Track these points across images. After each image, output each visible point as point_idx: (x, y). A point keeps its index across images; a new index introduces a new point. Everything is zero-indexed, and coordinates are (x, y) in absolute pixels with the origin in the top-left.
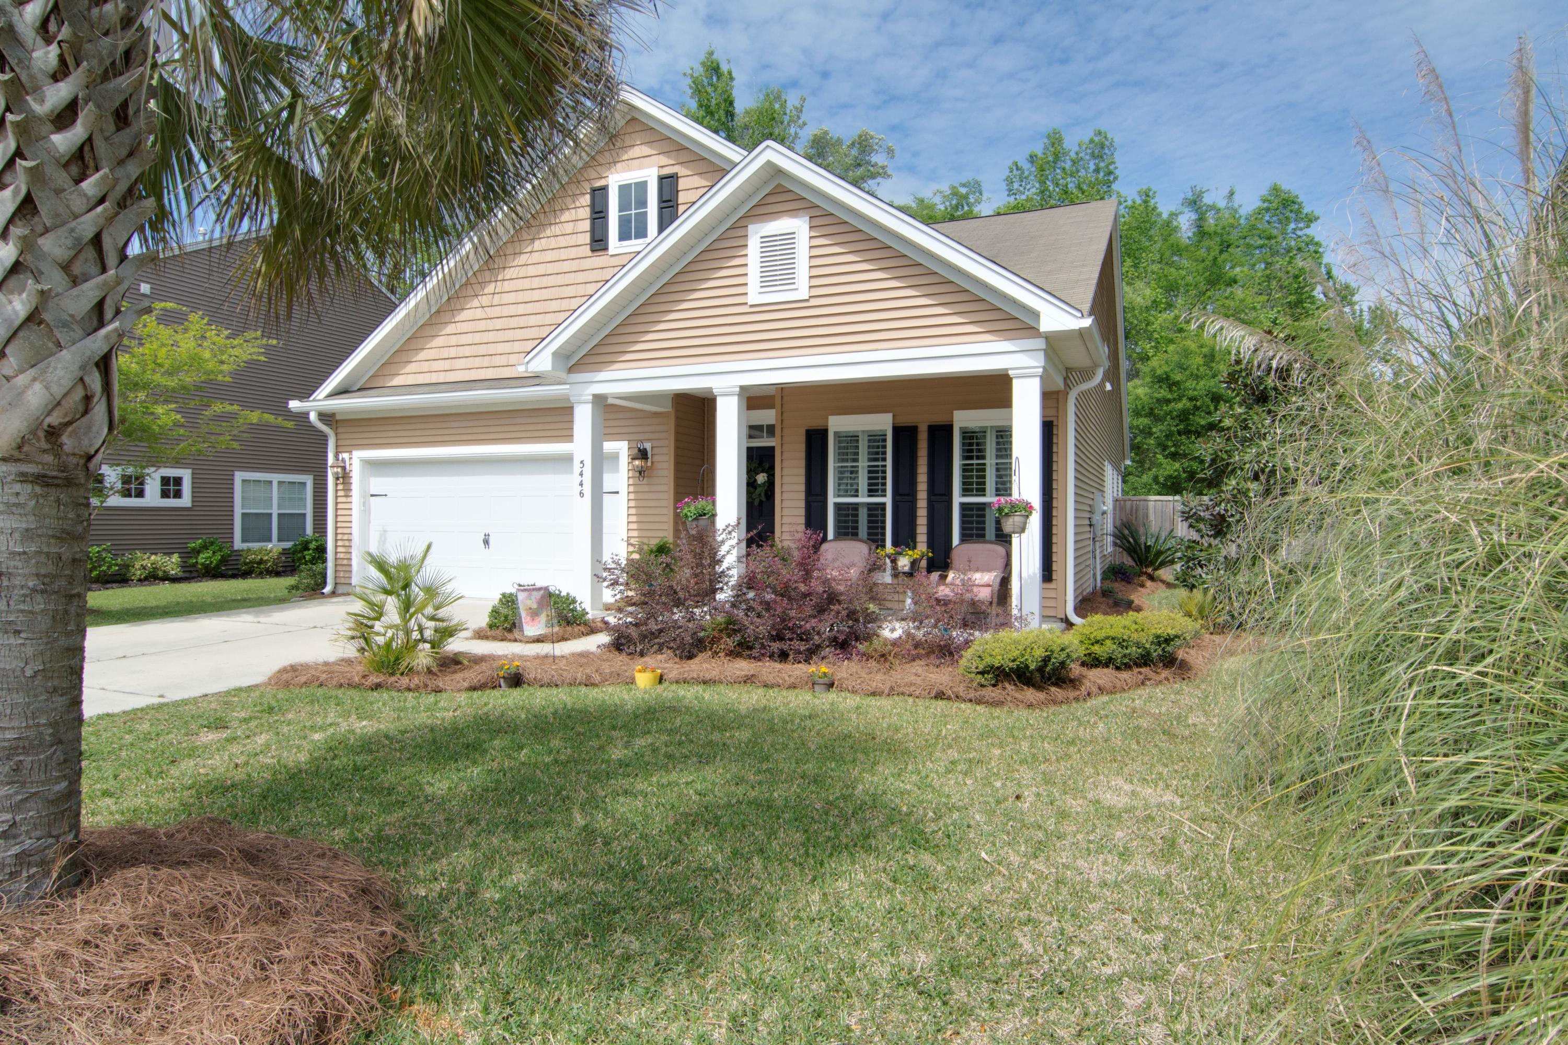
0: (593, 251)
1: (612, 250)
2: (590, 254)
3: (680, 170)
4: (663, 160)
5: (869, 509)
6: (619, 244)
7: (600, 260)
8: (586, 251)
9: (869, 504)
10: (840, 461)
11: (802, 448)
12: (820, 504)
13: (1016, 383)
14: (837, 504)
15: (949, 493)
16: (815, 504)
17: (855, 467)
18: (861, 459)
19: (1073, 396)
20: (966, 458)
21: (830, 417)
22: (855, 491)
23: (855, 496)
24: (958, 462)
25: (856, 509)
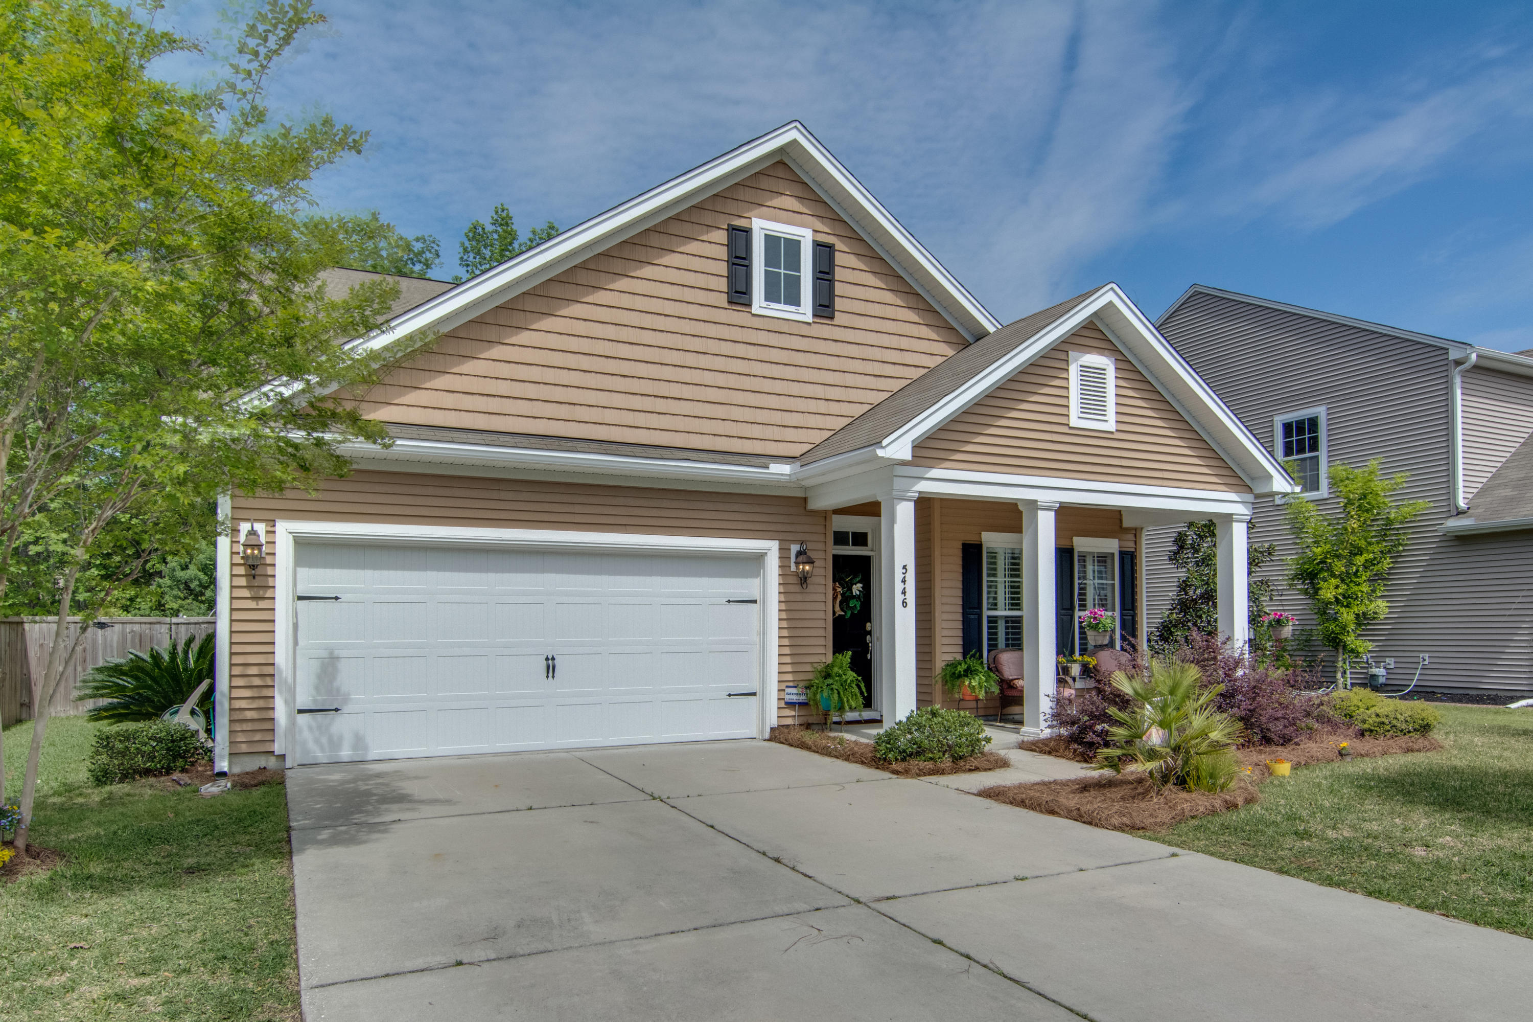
0: (730, 302)
1: (755, 309)
2: (726, 305)
3: (839, 245)
4: (820, 226)
5: (1007, 622)
6: (764, 304)
7: (736, 316)
8: (723, 300)
9: (1006, 617)
10: (989, 575)
11: (959, 561)
12: (976, 617)
13: (1235, 525)
14: (988, 617)
15: (1072, 608)
16: (972, 617)
17: (996, 582)
18: (999, 575)
19: (1145, 533)
20: (1079, 578)
21: (983, 533)
22: (996, 604)
23: (996, 609)
24: (1076, 581)
25: (996, 622)
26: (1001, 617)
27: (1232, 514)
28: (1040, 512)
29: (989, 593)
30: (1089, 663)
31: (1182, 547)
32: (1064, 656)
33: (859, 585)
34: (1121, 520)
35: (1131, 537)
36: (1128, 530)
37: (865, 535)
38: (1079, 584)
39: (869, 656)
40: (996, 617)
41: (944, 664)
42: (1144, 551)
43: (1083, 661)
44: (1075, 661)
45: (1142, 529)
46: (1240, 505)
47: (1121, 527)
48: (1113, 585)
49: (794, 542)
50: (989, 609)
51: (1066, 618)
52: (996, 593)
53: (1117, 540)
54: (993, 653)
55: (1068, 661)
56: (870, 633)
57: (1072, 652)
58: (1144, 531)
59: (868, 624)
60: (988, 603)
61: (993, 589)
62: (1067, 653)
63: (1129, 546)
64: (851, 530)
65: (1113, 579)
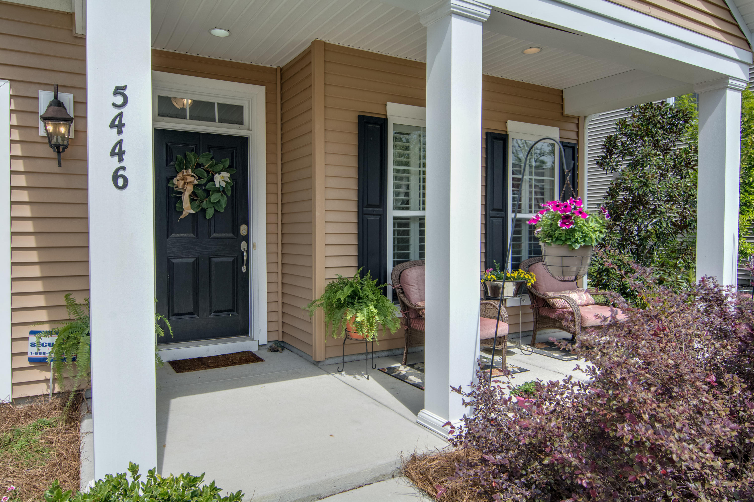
5: (420, 225)
9: (420, 218)
10: (397, 163)
11: (353, 140)
12: (378, 217)
13: (729, 93)
14: (395, 218)
15: (504, 209)
16: (372, 217)
17: (408, 172)
18: (412, 163)
19: (587, 123)
20: (513, 173)
21: (388, 104)
22: (408, 202)
23: (408, 209)
24: (510, 176)
25: (407, 225)
26: (415, 218)
27: (727, 77)
28: (455, 22)
29: (397, 187)
30: (527, 281)
31: (610, 152)
32: (495, 270)
33: (226, 175)
34: (562, 108)
35: (573, 127)
36: (569, 118)
37: (240, 109)
38: (514, 179)
39: (244, 269)
40: (408, 218)
41: (327, 283)
42: (587, 145)
43: (518, 279)
44: (508, 279)
45: (585, 117)
46: (736, 66)
47: (562, 114)
48: (553, 181)
49: (45, 86)
50: (395, 208)
51: (497, 221)
52: (408, 187)
53: (558, 129)
54: (400, 266)
55: (499, 279)
56: (246, 238)
57: (503, 268)
58: (587, 120)
59: (243, 228)
60: (395, 201)
61: (404, 182)
62: (498, 266)
63: (571, 137)
64: (217, 101)
65: (554, 177)
